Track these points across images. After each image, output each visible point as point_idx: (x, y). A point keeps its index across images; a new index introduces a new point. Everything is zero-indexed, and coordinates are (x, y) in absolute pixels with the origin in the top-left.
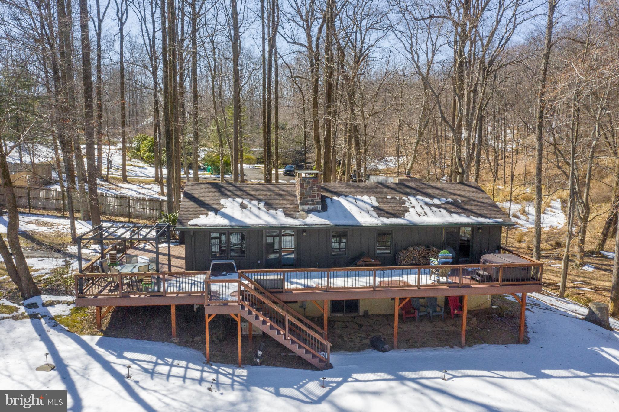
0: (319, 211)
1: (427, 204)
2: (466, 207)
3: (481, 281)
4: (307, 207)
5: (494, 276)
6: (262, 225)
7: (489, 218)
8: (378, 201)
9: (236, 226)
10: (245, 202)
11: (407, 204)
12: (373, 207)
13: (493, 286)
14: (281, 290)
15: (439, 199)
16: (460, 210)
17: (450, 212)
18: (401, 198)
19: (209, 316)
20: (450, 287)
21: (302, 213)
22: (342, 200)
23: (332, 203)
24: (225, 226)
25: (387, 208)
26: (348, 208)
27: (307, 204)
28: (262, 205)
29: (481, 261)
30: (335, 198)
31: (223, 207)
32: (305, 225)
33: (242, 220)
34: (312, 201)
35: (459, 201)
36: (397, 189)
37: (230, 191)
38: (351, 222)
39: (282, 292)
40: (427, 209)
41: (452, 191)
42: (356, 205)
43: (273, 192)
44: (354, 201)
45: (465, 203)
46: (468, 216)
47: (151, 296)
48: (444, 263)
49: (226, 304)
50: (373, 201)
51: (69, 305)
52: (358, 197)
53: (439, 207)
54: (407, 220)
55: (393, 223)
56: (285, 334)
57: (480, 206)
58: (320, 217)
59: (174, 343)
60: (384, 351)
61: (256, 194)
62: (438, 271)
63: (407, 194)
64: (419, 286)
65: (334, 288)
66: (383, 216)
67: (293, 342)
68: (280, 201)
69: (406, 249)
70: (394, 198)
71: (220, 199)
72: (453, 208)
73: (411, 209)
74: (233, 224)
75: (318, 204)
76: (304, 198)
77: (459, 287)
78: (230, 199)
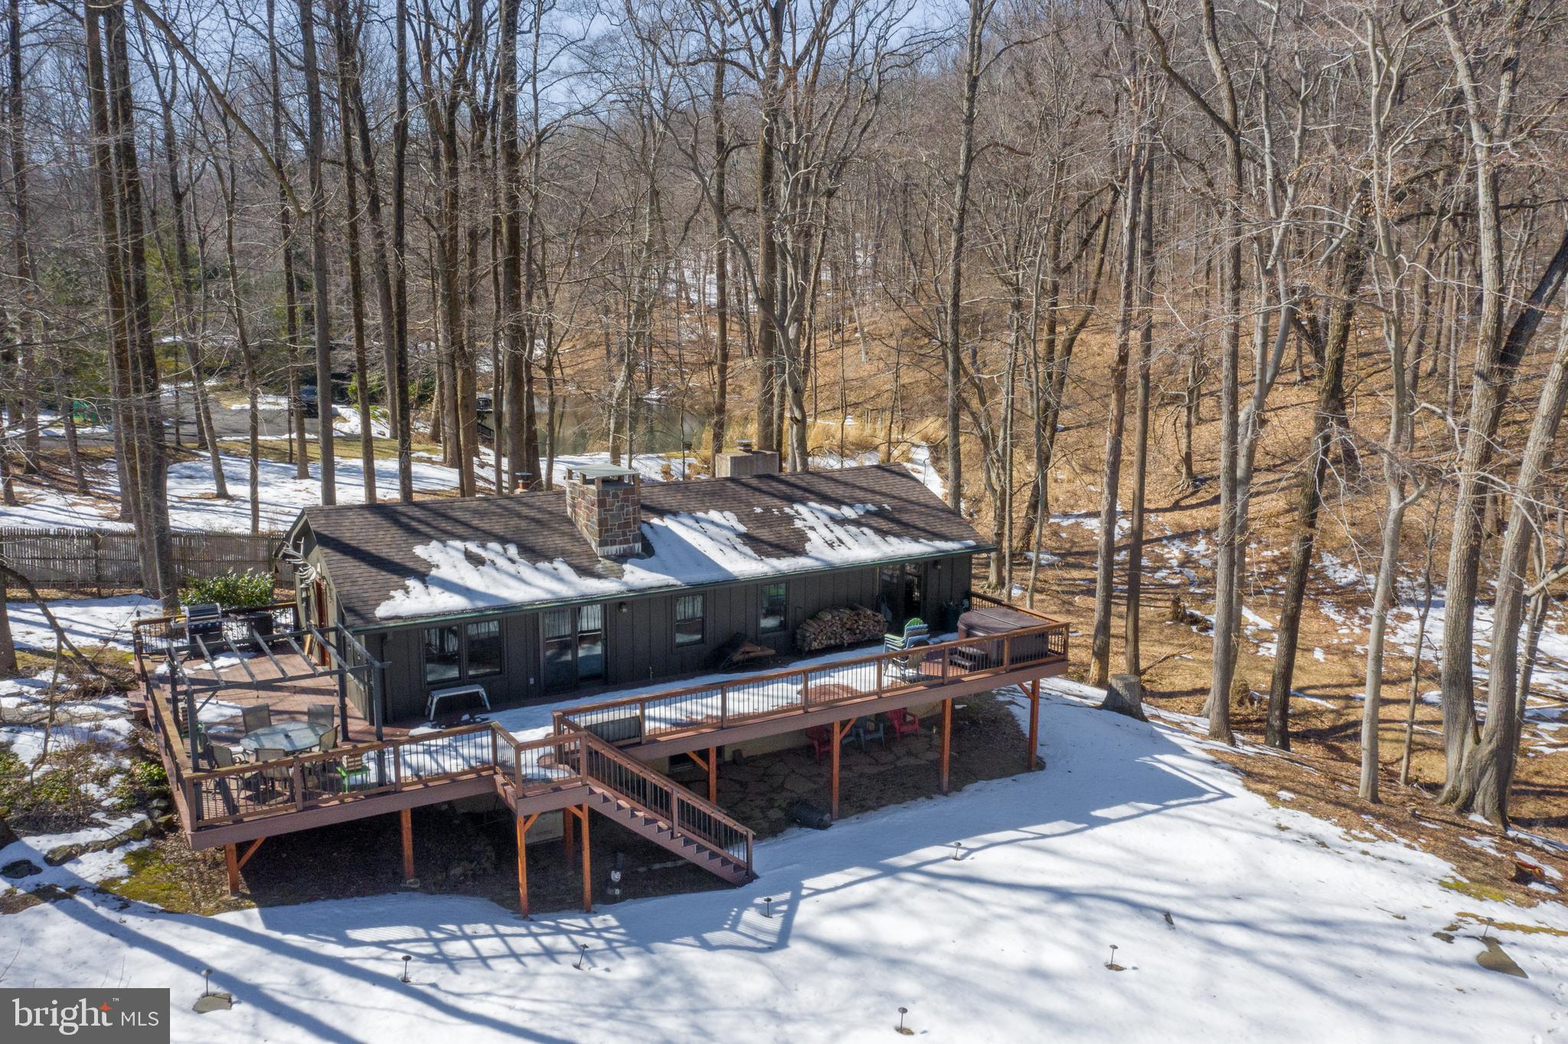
0: (638, 556)
1: (832, 518)
2: (905, 517)
3: (972, 669)
4: (613, 549)
5: (994, 656)
6: (543, 601)
7: (952, 540)
8: (741, 521)
9: (487, 609)
10: (473, 547)
11: (798, 524)
12: (740, 535)
13: (997, 674)
14: (637, 740)
15: (851, 506)
16: (896, 528)
17: (883, 533)
18: (781, 511)
19: (527, 818)
20: (930, 687)
21: (608, 563)
22: (669, 523)
23: (656, 533)
24: (462, 612)
25: (764, 534)
26: (695, 544)
27: (613, 543)
28: (512, 550)
29: (961, 626)
30: (655, 521)
31: (430, 566)
32: (630, 591)
33: (492, 591)
34: (624, 534)
35: (886, 506)
36: (764, 487)
37: (419, 521)
38: (714, 576)
39: (639, 744)
40: (839, 531)
41: (864, 485)
42: (705, 532)
43: (519, 515)
44: (696, 525)
45: (900, 510)
46: (916, 540)
47: (367, 797)
48: (918, 643)
49: (557, 789)
50: (729, 519)
51: (110, 850)
52: (700, 514)
53: (857, 523)
54: (817, 559)
55: (793, 567)
56: (671, 828)
57: (929, 515)
58: (650, 570)
59: (414, 890)
60: (823, 826)
61: (484, 525)
62: (903, 658)
63: (791, 500)
64: (880, 692)
65: (734, 720)
66: (769, 555)
67: (688, 842)
68: (545, 537)
69: (814, 616)
70: (767, 510)
71: (412, 546)
72: (885, 525)
73: (811, 534)
74: (480, 604)
75: (635, 541)
76: (607, 531)
77: (943, 684)
78: (434, 543)
